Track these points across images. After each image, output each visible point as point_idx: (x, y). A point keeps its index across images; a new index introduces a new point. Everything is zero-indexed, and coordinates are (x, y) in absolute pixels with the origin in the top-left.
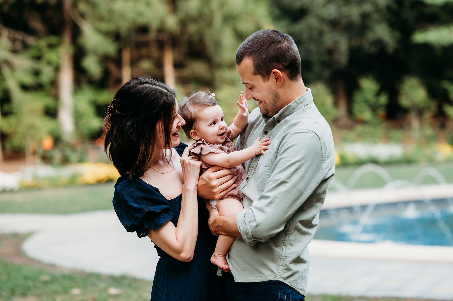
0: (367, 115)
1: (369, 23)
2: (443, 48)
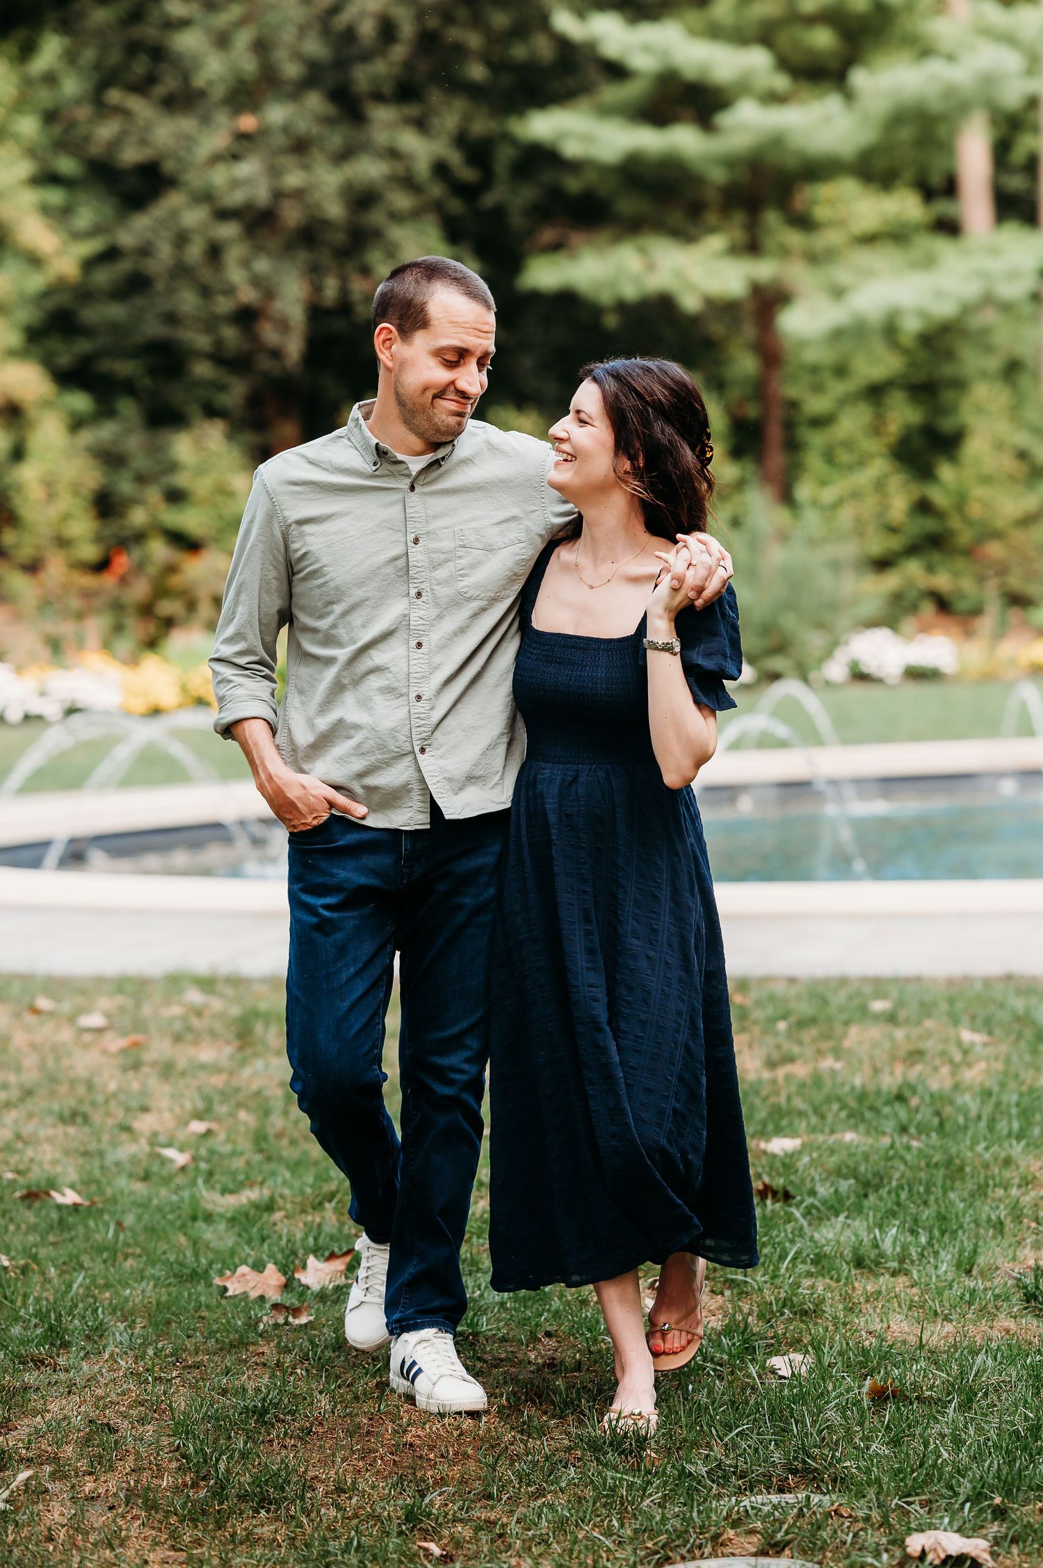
1: (376, 217)
2: (622, 307)
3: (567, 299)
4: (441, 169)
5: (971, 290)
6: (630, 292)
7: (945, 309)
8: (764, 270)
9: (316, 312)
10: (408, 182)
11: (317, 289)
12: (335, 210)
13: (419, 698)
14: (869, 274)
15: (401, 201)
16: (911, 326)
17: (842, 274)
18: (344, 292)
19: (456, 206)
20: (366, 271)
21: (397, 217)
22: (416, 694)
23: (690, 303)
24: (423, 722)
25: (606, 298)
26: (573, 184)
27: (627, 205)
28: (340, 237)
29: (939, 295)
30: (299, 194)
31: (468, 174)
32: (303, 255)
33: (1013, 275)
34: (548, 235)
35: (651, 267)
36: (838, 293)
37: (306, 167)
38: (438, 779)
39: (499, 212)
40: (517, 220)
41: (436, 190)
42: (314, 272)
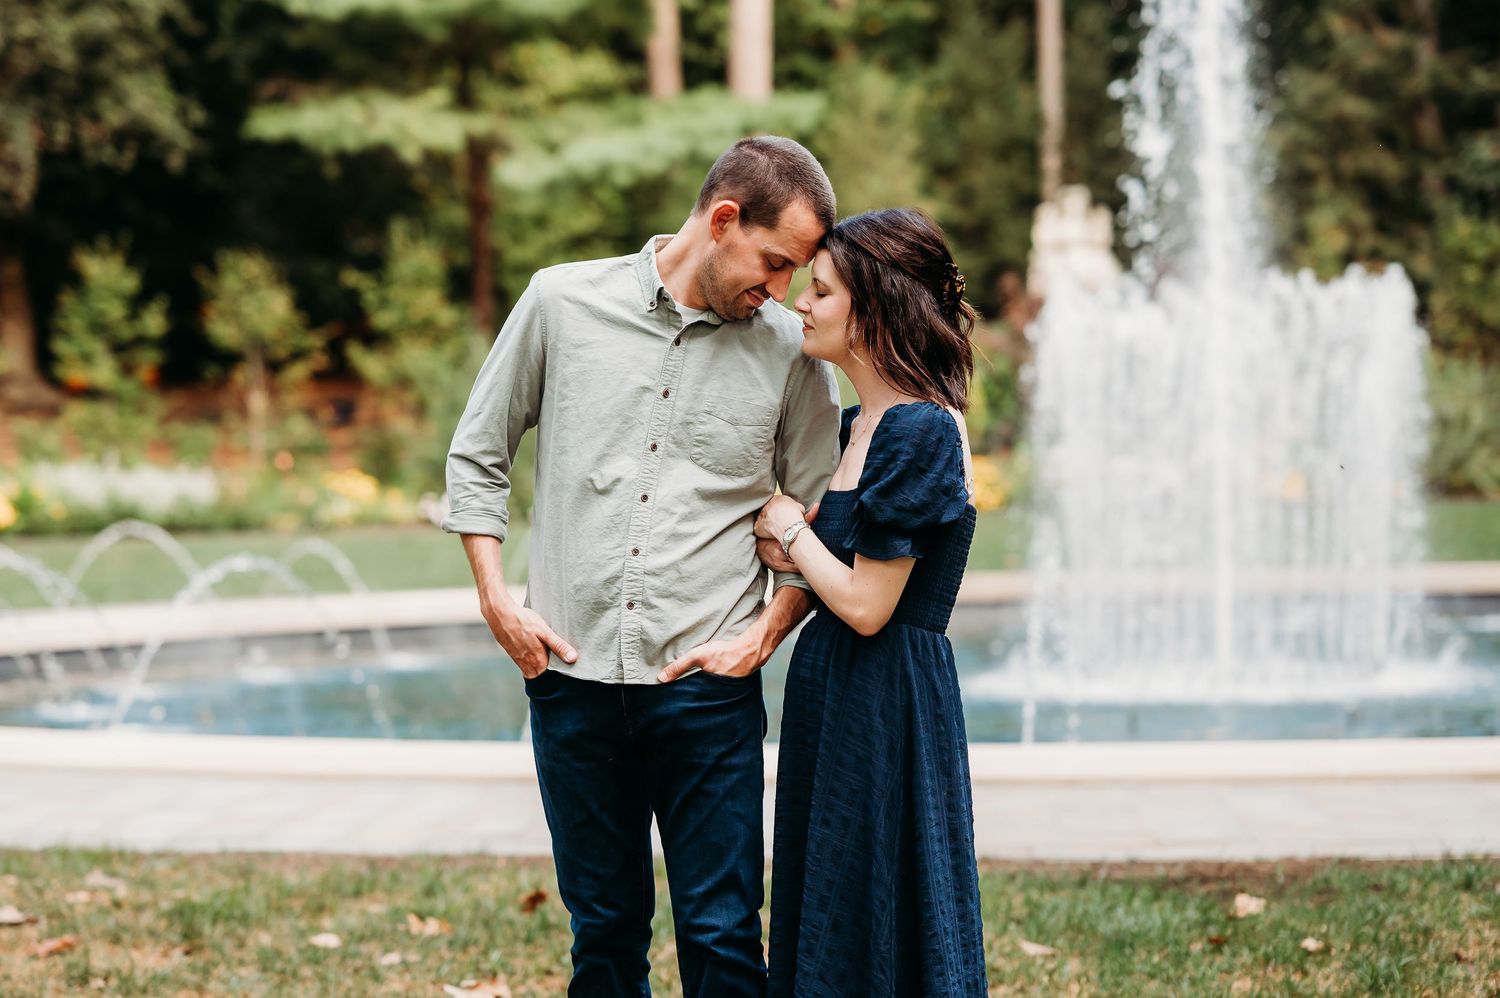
0: (103, 372)
1: (105, 67)
2: (343, 158)
3: (290, 148)
4: (167, 22)
5: (678, 147)
6: (351, 142)
7: (653, 165)
8: (480, 124)
9: (47, 157)
10: (136, 34)
11: (47, 132)
12: (67, 58)
13: (636, 551)
14: (577, 130)
15: (130, 51)
16: (623, 178)
17: (555, 130)
18: (74, 136)
19: (181, 58)
20: (96, 118)
21: (127, 67)
22: (633, 547)
23: (410, 154)
24: (637, 577)
25: (327, 147)
26: (295, 39)
27: (347, 60)
28: (71, 85)
29: (648, 151)
30: (31, 43)
31: (193, 27)
32: (34, 101)
33: (719, 133)
34: (270, 87)
35: (371, 119)
36: (552, 148)
37: (38, 17)
38: (634, 639)
39: (223, 65)
40: (240, 72)
41: (162, 43)
42: (45, 120)
